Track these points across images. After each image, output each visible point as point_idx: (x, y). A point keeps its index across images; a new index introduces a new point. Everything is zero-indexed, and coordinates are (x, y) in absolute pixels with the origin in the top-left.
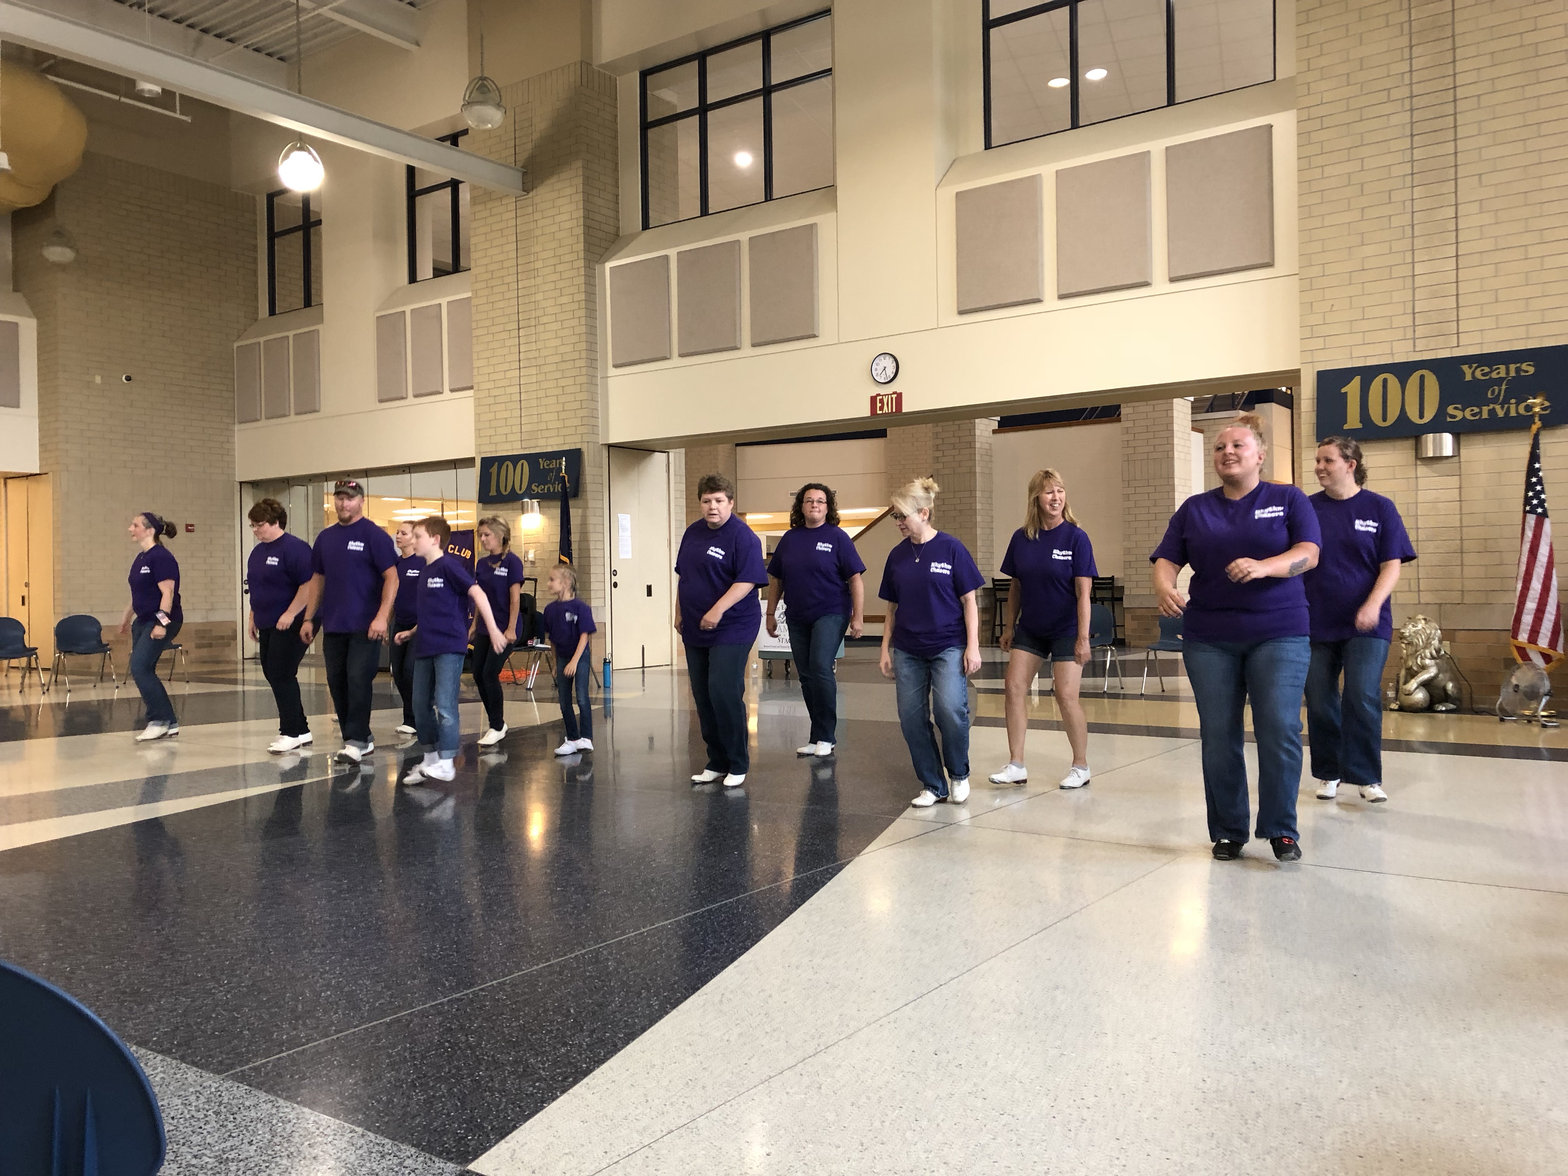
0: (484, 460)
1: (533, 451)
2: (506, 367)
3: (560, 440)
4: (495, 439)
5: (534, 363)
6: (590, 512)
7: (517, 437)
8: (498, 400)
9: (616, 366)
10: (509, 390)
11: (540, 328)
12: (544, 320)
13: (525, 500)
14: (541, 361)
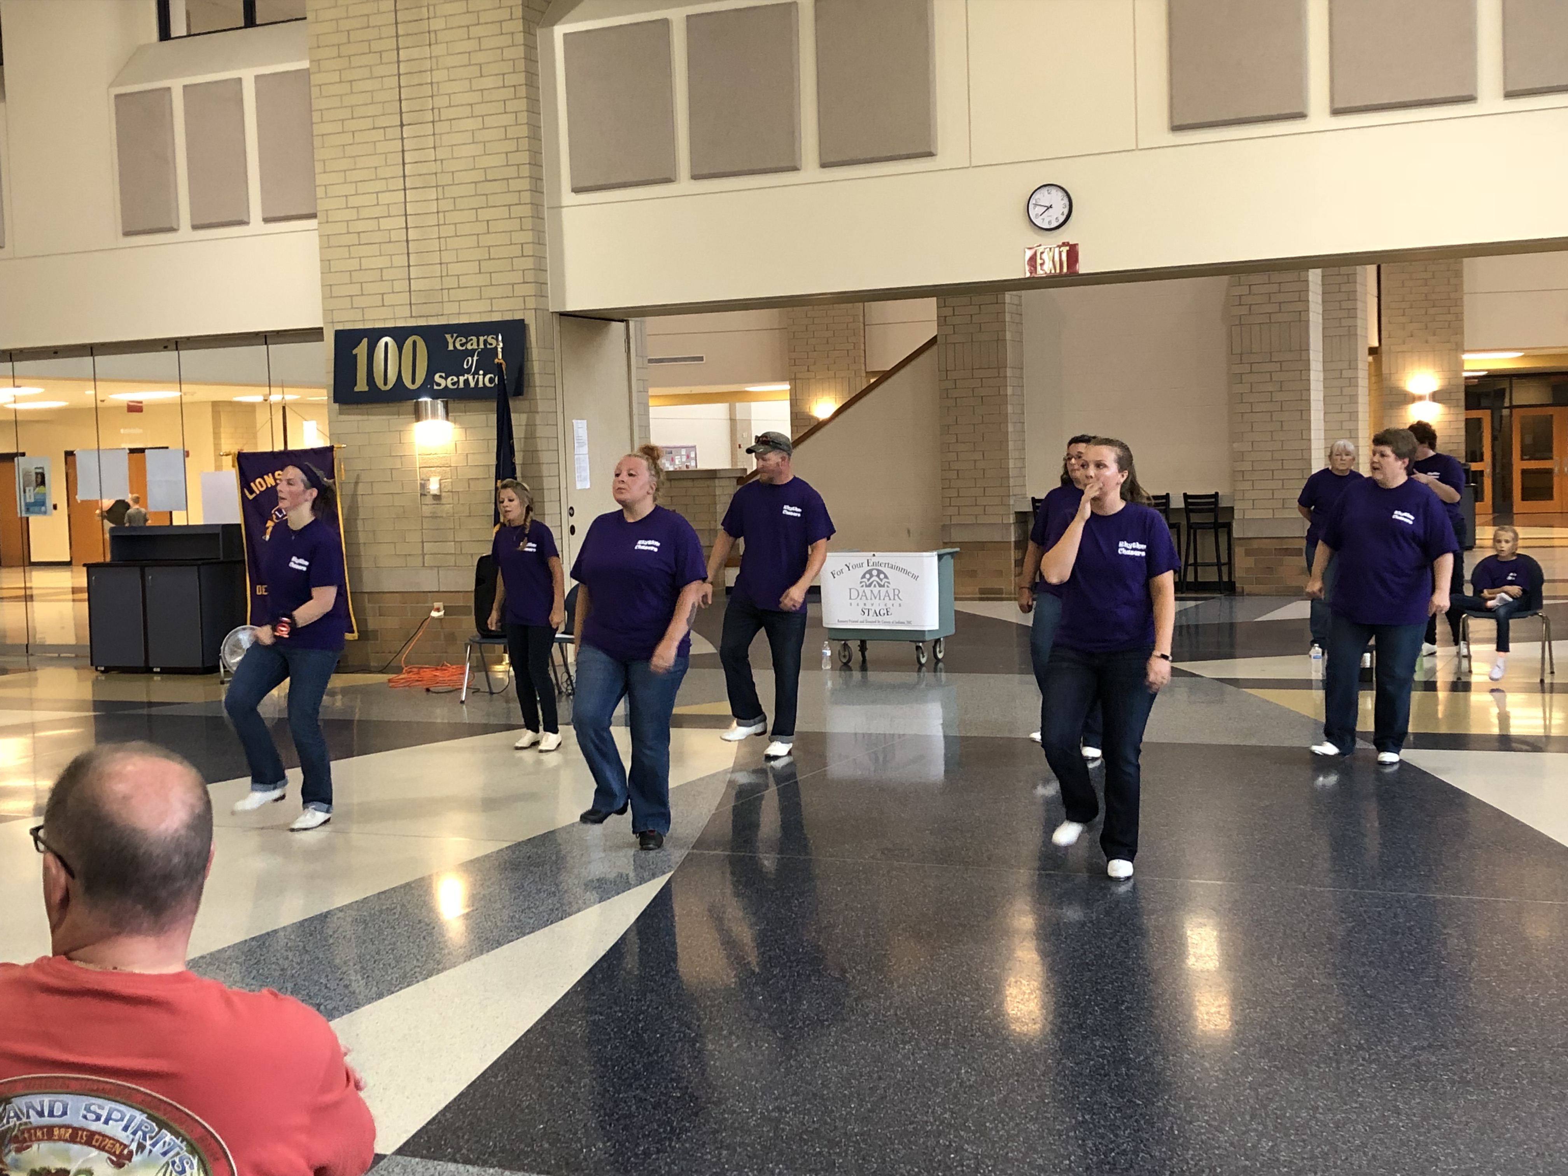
0: (339, 334)
1: (433, 322)
2: (380, 185)
3: (484, 306)
4: (359, 302)
5: (432, 181)
6: (538, 419)
7: (404, 298)
8: (364, 238)
9: (576, 190)
10: (385, 224)
11: (441, 127)
12: (446, 114)
13: (423, 399)
14: (444, 179)
